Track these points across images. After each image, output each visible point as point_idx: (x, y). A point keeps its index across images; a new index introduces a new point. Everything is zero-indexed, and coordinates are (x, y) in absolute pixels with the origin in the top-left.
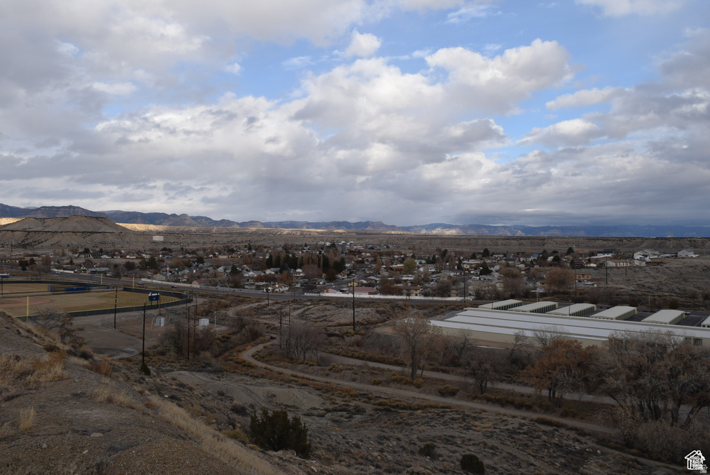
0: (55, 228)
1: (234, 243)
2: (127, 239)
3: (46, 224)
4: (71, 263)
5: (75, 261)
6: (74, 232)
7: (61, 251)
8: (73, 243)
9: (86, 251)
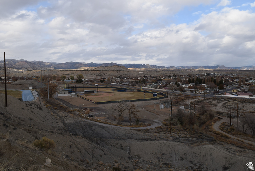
0: (108, 70)
3: (105, 68)
4: (116, 81)
5: (117, 80)
6: (114, 71)
7: (111, 77)
8: (114, 74)
9: (119, 77)
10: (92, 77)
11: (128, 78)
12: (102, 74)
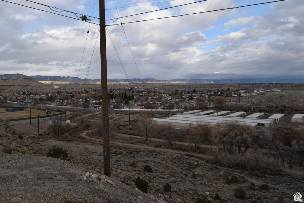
0: (11, 83)
1: (89, 89)
2: (42, 88)
3: (6, 82)
4: (17, 98)
6: (19, 85)
8: (19, 90)
9: (24, 93)
11: (36, 95)
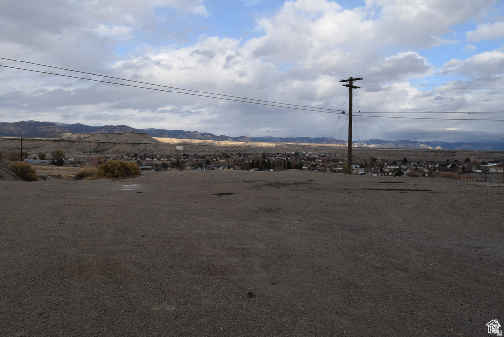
0: (115, 140)
1: (230, 152)
2: (160, 148)
3: (108, 138)
6: (127, 143)
7: (120, 155)
8: (127, 150)
9: (136, 156)
10: (80, 154)
11: (152, 159)
12: (101, 148)
